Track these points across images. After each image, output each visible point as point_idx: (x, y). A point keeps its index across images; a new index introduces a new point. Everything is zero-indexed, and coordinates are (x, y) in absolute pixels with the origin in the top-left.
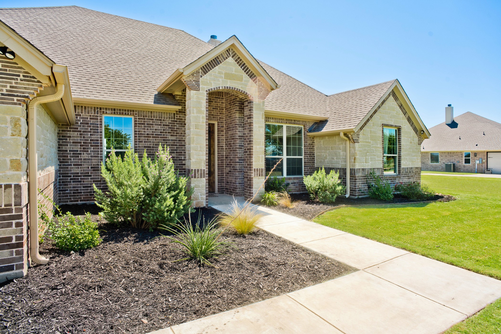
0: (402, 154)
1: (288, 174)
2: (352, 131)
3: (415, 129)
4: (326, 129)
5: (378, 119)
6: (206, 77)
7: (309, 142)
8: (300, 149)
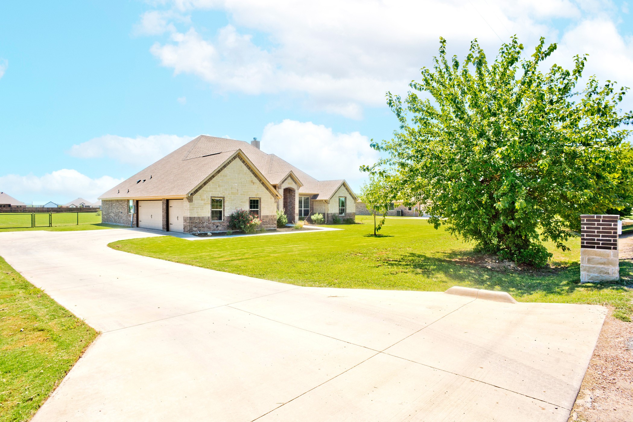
0: (347, 207)
1: (304, 216)
2: (327, 200)
3: (353, 198)
4: (318, 198)
5: (337, 195)
6: (283, 184)
7: (312, 203)
8: (308, 206)
